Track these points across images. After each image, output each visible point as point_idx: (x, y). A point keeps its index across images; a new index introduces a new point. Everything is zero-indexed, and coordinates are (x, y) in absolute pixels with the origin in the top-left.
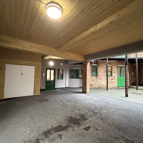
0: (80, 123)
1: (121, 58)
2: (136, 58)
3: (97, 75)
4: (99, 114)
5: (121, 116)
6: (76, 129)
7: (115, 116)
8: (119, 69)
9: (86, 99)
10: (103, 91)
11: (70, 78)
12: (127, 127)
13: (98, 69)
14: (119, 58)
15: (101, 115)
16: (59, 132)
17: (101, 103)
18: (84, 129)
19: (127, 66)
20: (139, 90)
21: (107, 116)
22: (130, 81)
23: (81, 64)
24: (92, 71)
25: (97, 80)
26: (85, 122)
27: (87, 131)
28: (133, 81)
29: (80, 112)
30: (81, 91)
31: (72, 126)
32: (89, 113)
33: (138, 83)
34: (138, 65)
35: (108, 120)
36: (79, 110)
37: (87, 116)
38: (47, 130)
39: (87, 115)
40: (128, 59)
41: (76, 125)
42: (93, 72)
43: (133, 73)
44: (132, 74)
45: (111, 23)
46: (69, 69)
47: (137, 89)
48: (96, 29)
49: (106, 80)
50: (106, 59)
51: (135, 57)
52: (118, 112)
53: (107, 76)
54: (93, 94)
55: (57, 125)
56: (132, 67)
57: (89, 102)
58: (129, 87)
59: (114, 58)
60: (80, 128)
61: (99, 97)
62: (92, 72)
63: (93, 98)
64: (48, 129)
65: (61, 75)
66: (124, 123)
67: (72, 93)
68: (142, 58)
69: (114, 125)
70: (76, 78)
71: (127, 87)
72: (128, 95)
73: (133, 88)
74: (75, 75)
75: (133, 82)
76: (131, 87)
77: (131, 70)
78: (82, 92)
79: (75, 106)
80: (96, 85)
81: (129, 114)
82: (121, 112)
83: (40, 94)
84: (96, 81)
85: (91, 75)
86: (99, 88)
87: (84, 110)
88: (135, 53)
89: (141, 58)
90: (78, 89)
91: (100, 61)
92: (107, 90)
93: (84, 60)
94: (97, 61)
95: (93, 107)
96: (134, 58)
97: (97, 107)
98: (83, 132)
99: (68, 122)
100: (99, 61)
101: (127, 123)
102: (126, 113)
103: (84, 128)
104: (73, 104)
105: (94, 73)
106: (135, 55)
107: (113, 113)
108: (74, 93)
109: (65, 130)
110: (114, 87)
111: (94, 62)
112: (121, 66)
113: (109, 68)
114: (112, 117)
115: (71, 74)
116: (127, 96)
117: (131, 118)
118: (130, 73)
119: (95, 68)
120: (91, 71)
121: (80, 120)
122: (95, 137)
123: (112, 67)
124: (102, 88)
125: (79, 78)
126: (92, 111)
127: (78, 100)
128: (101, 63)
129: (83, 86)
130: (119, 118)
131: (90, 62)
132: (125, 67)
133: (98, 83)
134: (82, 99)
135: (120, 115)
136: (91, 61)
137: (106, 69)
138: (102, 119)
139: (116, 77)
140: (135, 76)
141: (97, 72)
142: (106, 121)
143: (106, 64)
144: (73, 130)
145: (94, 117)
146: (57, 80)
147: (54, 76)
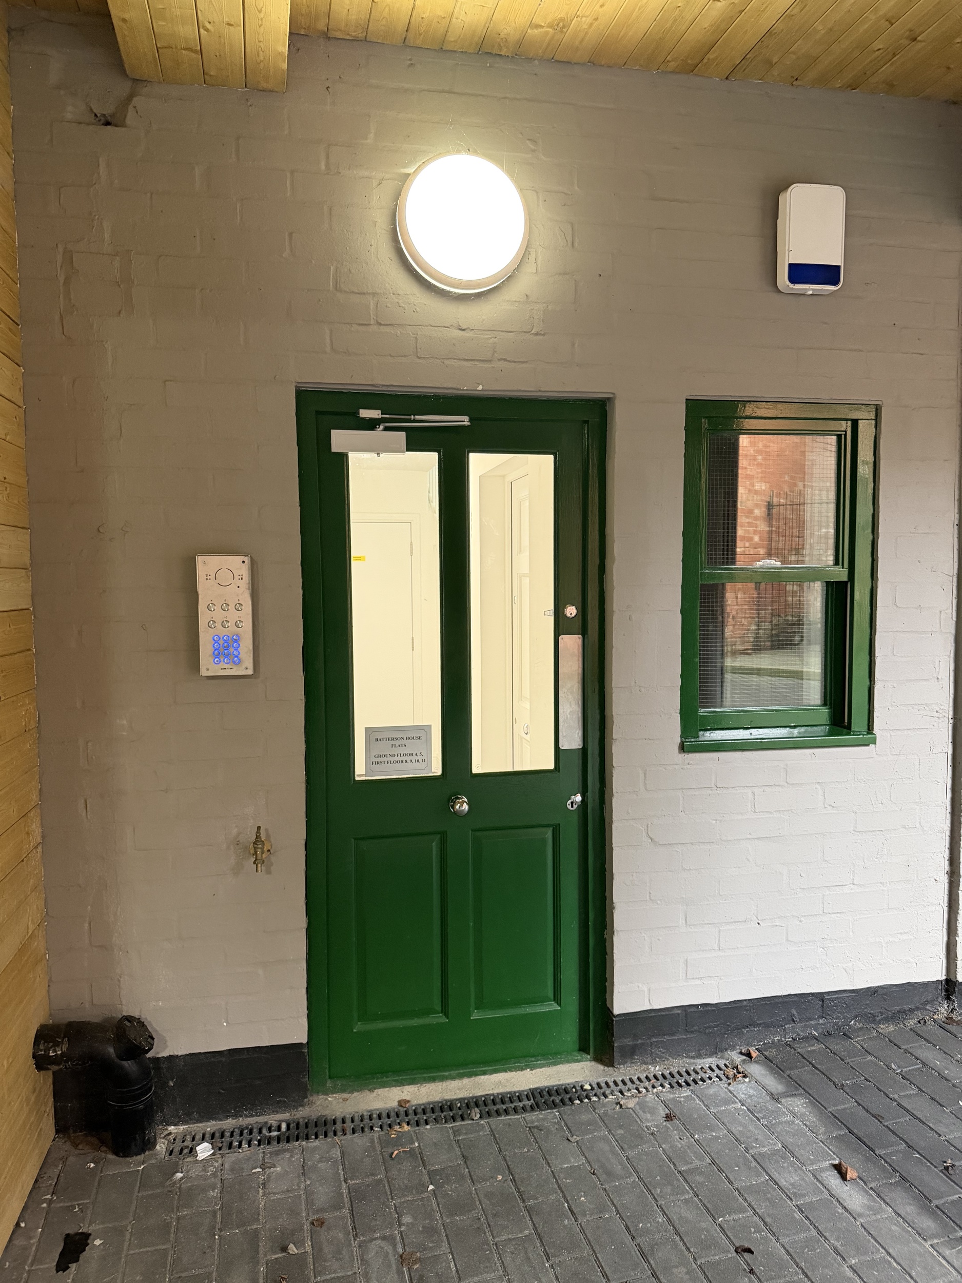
146: (683, 748)
147: (572, 643)
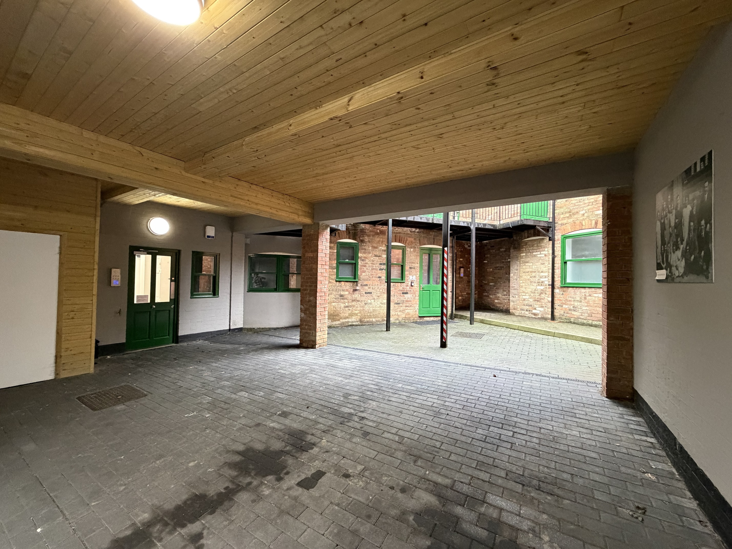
0: (285, 467)
1: (431, 221)
2: (471, 223)
3: (354, 279)
4: (356, 419)
5: (424, 411)
6: (267, 492)
7: (407, 417)
8: (426, 257)
9: (312, 371)
10: (374, 334)
11: (251, 290)
12: (438, 444)
13: (360, 255)
14: (426, 221)
15: (365, 422)
16: (192, 522)
17: (366, 378)
18: (299, 484)
19: (446, 249)
20: (476, 324)
21: (383, 421)
22: (455, 296)
23: (297, 233)
24: (339, 263)
25: (356, 295)
26: (304, 457)
27: (311, 490)
28: (462, 296)
29: (287, 422)
30: (295, 338)
31: (250, 483)
32: (321, 420)
33: (475, 304)
34: (476, 246)
35: (386, 435)
36: (285, 415)
37: (313, 435)
38: (128, 532)
39: (314, 431)
40: (451, 226)
41: (270, 478)
42: (341, 267)
43: (462, 270)
44: (462, 275)
45: (400, 97)
46: (247, 252)
47: (472, 321)
48: (350, 108)
49: (385, 296)
50: (385, 223)
51: (471, 221)
52: (418, 401)
53: (389, 281)
54: (338, 348)
55: (184, 497)
56: (461, 251)
57: (325, 378)
58: (453, 317)
59: (410, 219)
60: (285, 486)
61: (359, 358)
62: (337, 268)
63: (340, 364)
64: (134, 524)
65: (209, 276)
66: (430, 435)
67: (256, 350)
68: (487, 227)
69: (401, 446)
70: (275, 290)
71: (445, 319)
72: (448, 343)
73: (462, 317)
74: (273, 277)
75: (463, 300)
76: (456, 316)
77: (460, 261)
78: (298, 342)
79: (266, 402)
80: (351, 315)
81: (447, 404)
82: (425, 398)
83: (92, 370)
84: (353, 301)
85: (334, 277)
86: (362, 323)
87: (305, 414)
88: (470, 210)
89: (485, 225)
90: (283, 333)
91: (367, 226)
92: (388, 329)
93: (307, 221)
94: (355, 225)
95: (338, 398)
96: (465, 225)
97: (350, 395)
98: (296, 498)
99: (235, 473)
100: (363, 226)
101: (439, 431)
102: (439, 402)
103: (299, 480)
104: (262, 394)
105: (346, 272)
106: (470, 216)
107: (402, 406)
108: (266, 352)
109: (218, 511)
110: (409, 319)
111: (347, 229)
112: (431, 249)
113: (396, 254)
114: (398, 419)
115: (257, 274)
116: (443, 345)
117: (449, 412)
118: (455, 271)
119: (351, 251)
120: (334, 263)
121: (288, 453)
122: (338, 505)
123: (404, 250)
124: (372, 324)
125: (287, 289)
126: (335, 412)
127: (283, 376)
128: (369, 236)
129: (302, 320)
130: (417, 420)
131: (333, 231)
132: (441, 253)
133: (357, 308)
134: (296, 370)
135: (421, 410)
136: (334, 226)
137: (385, 256)
138: (366, 434)
139: (415, 285)
140: (469, 282)
141: (355, 266)
142: (379, 440)
143: (386, 240)
144: (254, 501)
145: (339, 434)
146: (191, 298)
147: (173, 283)
